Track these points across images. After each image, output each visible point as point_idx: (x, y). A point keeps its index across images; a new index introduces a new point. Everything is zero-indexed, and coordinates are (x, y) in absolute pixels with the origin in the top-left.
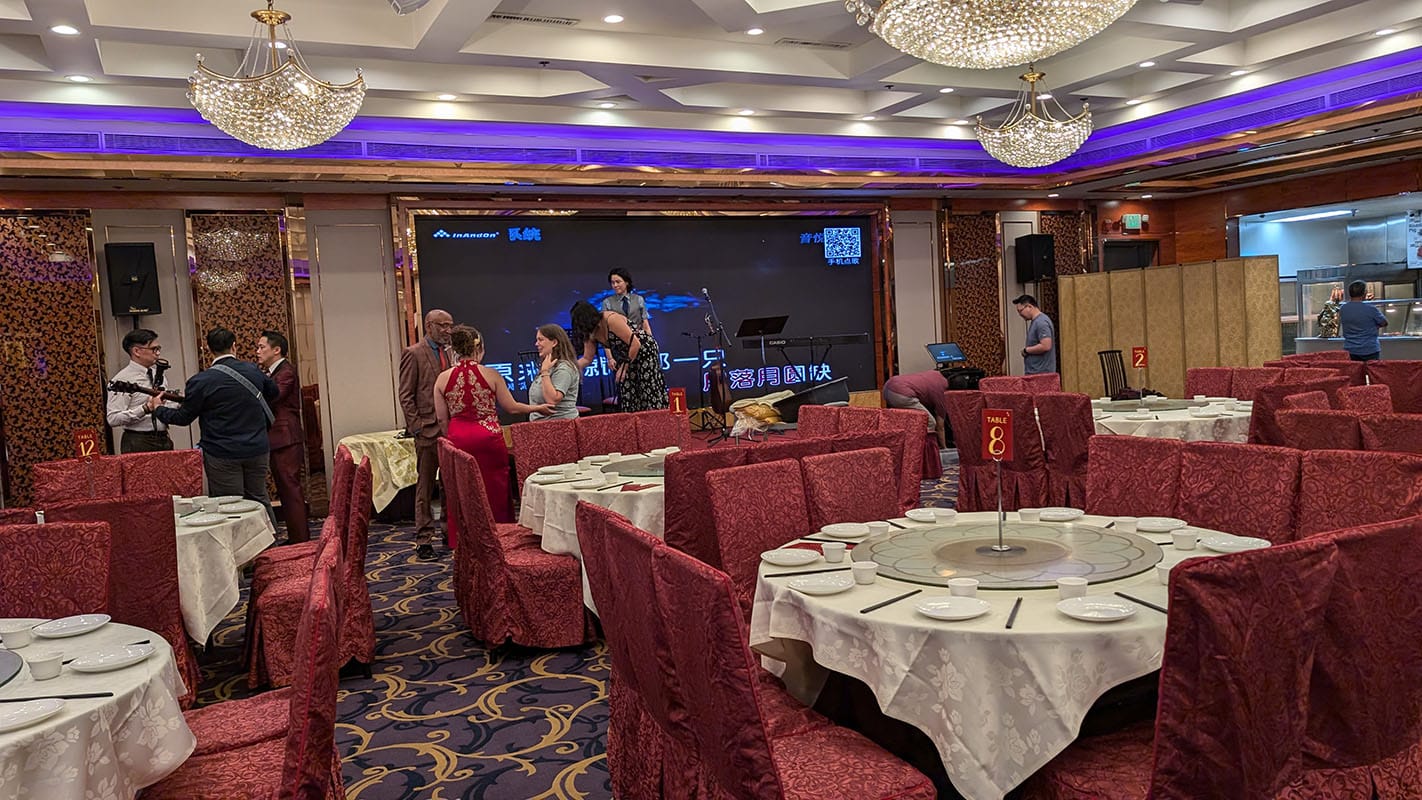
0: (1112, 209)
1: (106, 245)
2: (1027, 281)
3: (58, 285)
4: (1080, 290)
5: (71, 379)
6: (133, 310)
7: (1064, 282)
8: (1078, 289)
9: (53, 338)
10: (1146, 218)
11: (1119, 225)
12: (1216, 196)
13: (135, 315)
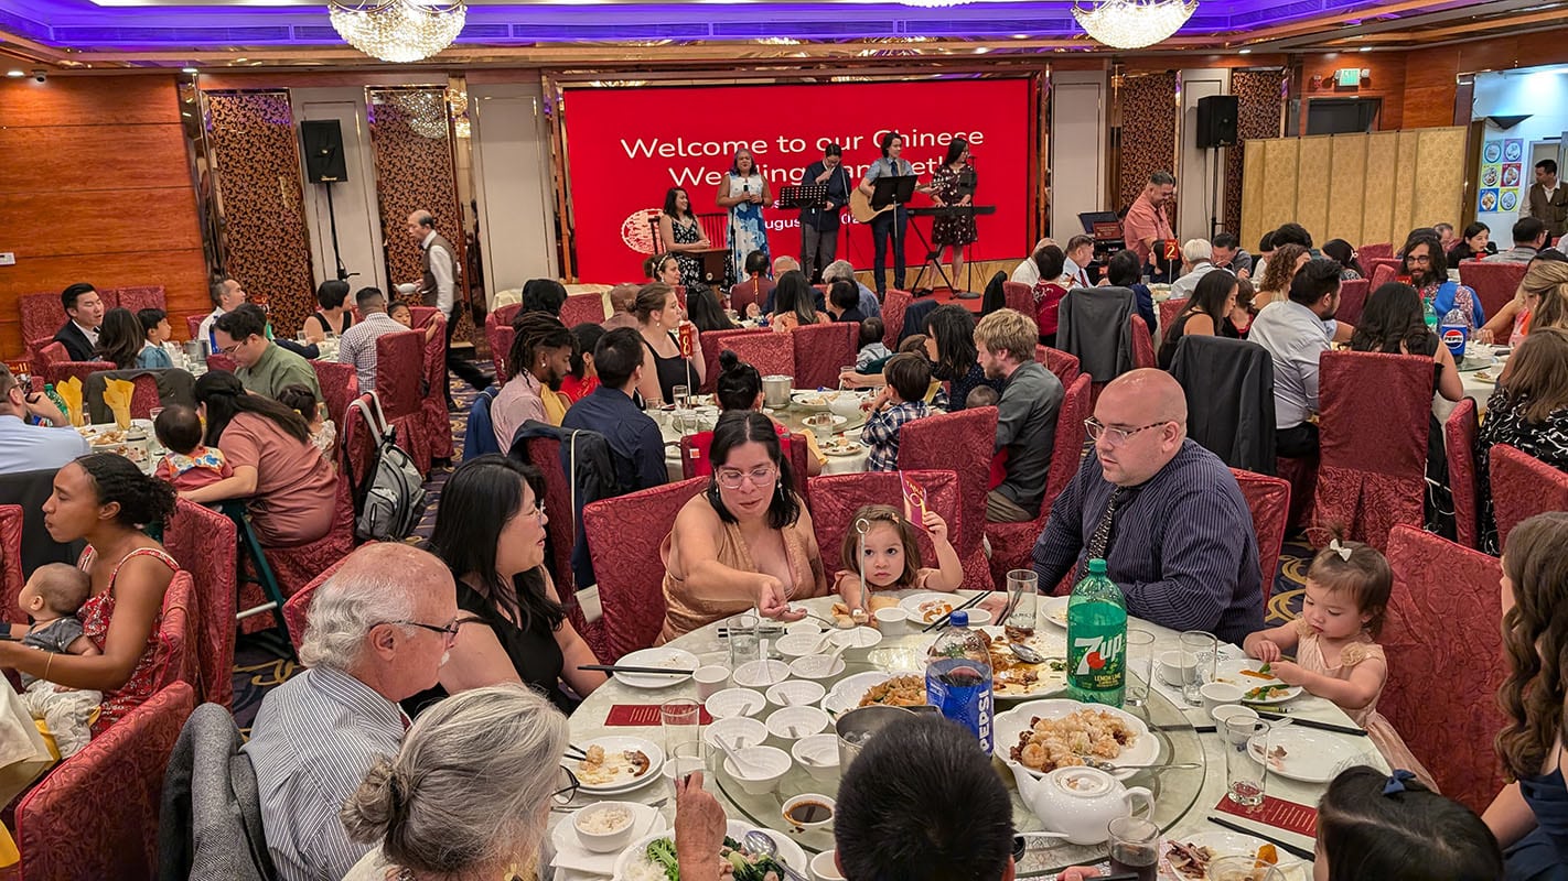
0: (1329, 62)
1: (302, 123)
2: (1209, 145)
3: (268, 154)
4: (1270, 156)
5: (282, 234)
6: (325, 179)
7: (1252, 147)
9: (266, 200)
10: (1366, 73)
11: (1330, 82)
12: (1449, 49)
13: (328, 183)
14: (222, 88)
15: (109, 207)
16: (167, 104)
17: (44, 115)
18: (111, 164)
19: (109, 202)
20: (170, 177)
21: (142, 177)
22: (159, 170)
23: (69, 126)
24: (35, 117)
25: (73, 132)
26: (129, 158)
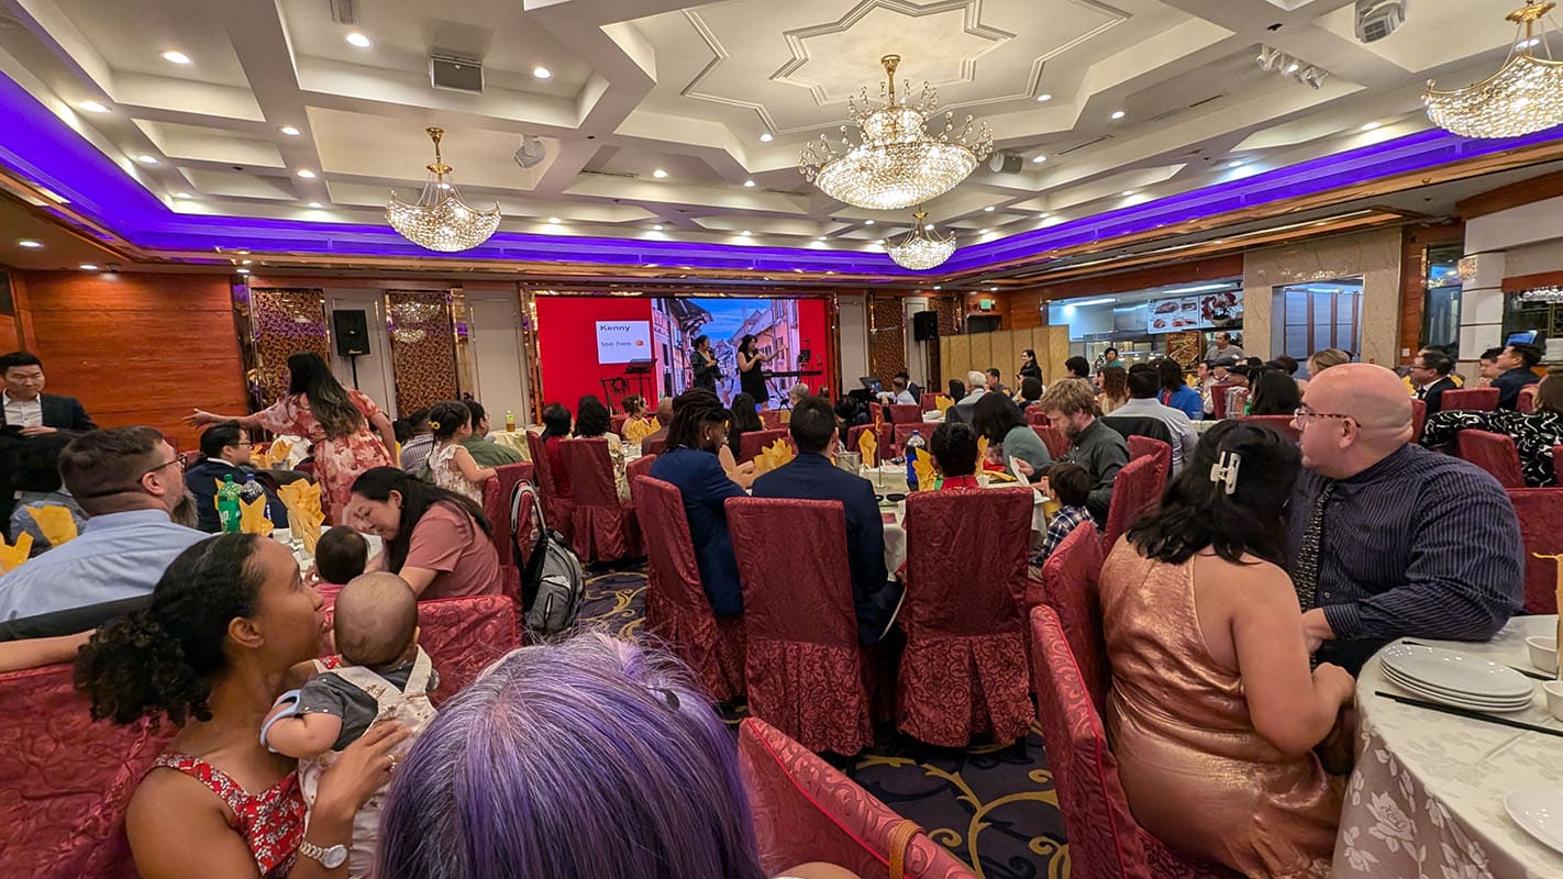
0: (973, 296)
1: (334, 312)
2: (922, 339)
3: (303, 336)
4: (953, 345)
6: (351, 352)
7: (944, 340)
8: (952, 345)
10: (994, 302)
11: (977, 306)
12: (1035, 290)
13: (353, 356)
14: (266, 286)
15: (170, 373)
16: (223, 296)
17: (115, 302)
18: (175, 341)
19: (172, 370)
20: (221, 351)
21: (200, 350)
22: (213, 346)
23: (137, 311)
24: (106, 303)
25: (141, 315)
26: (189, 337)
